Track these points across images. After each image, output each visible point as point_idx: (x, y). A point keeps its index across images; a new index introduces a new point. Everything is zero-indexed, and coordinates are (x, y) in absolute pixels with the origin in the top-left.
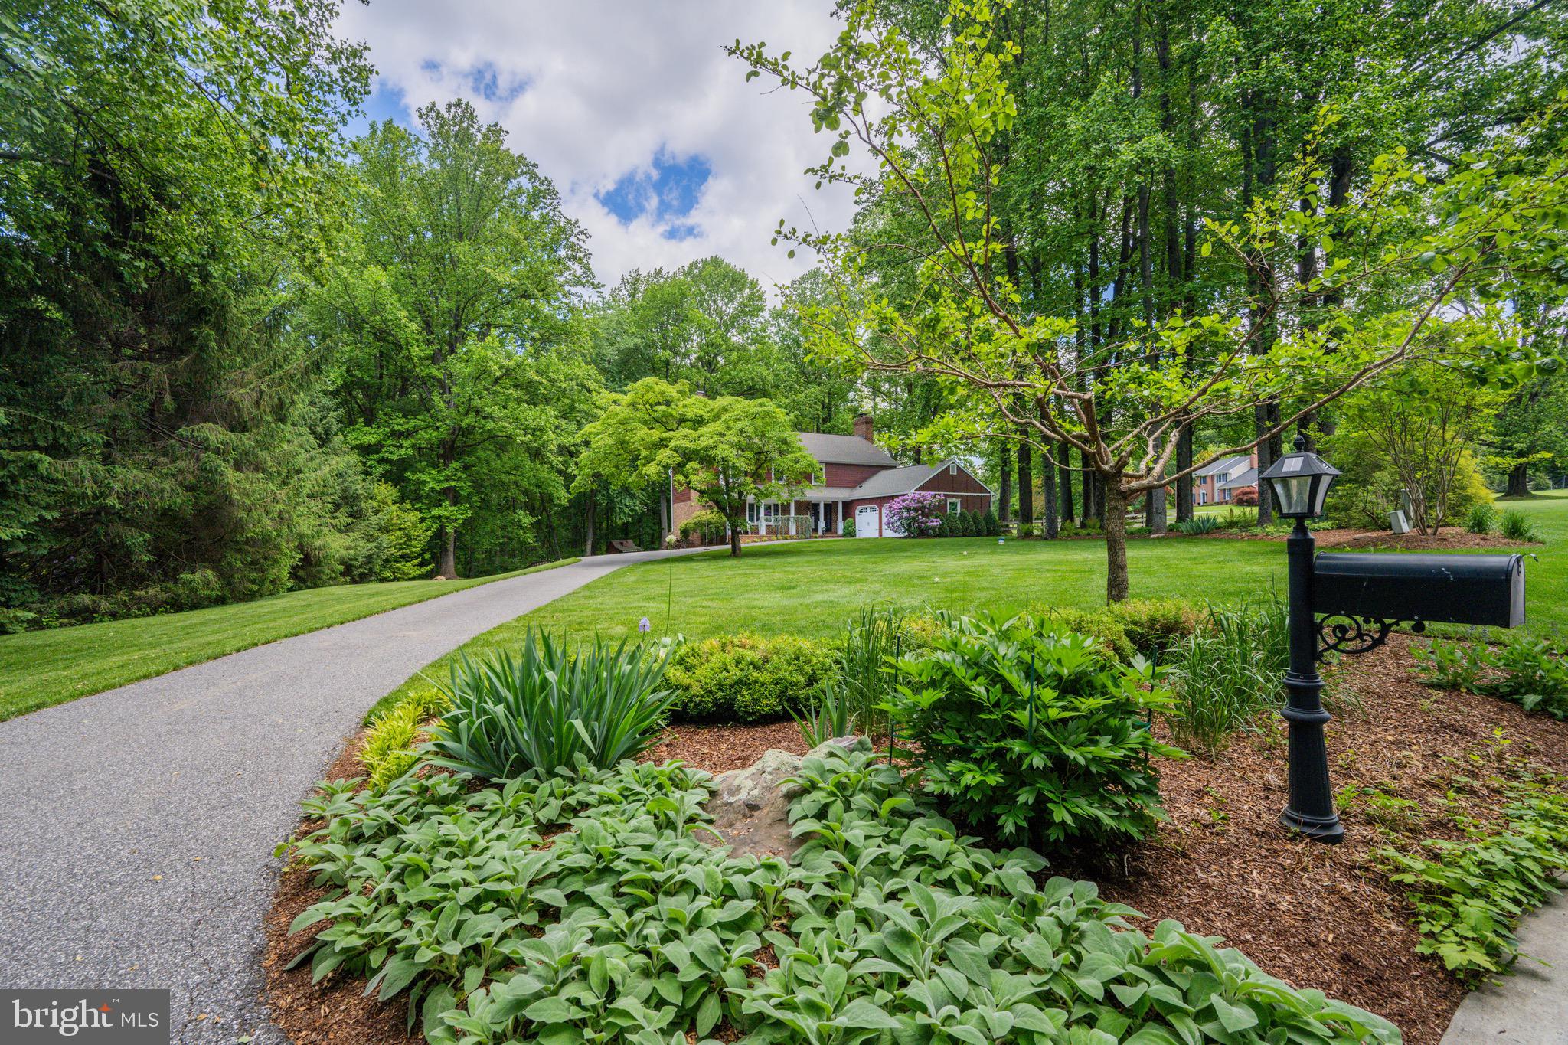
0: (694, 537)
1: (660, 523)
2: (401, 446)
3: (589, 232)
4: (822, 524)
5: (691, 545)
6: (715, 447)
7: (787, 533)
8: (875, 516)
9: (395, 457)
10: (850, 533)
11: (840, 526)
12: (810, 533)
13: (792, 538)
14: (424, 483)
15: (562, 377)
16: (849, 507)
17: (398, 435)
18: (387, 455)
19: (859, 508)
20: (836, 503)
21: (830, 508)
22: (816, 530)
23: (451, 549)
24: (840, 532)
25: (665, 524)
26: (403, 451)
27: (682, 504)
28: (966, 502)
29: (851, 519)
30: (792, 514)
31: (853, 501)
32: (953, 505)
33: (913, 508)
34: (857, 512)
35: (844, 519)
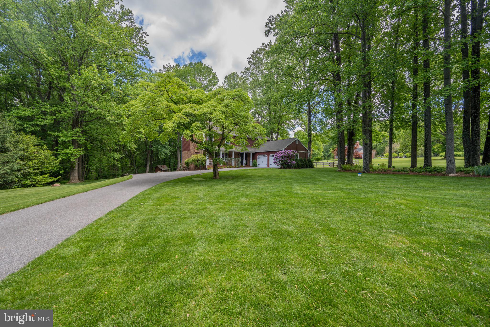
0: (192, 166)
1: (177, 159)
2: (46, 119)
3: (148, 34)
4: (244, 162)
5: (190, 169)
6: (211, 114)
7: (231, 165)
8: (265, 159)
9: (42, 124)
10: (255, 165)
11: (251, 163)
12: (240, 165)
13: (233, 167)
14: (60, 137)
15: (132, 93)
16: (255, 155)
17: (44, 113)
18: (37, 122)
19: (259, 156)
20: (249, 153)
21: (248, 155)
22: (242, 163)
23: (76, 168)
24: (251, 165)
25: (179, 160)
26: (47, 121)
27: (186, 152)
28: (301, 154)
29: (255, 160)
30: (233, 157)
31: (256, 153)
32: (297, 156)
33: (285, 157)
34: (258, 157)
35: (253, 160)
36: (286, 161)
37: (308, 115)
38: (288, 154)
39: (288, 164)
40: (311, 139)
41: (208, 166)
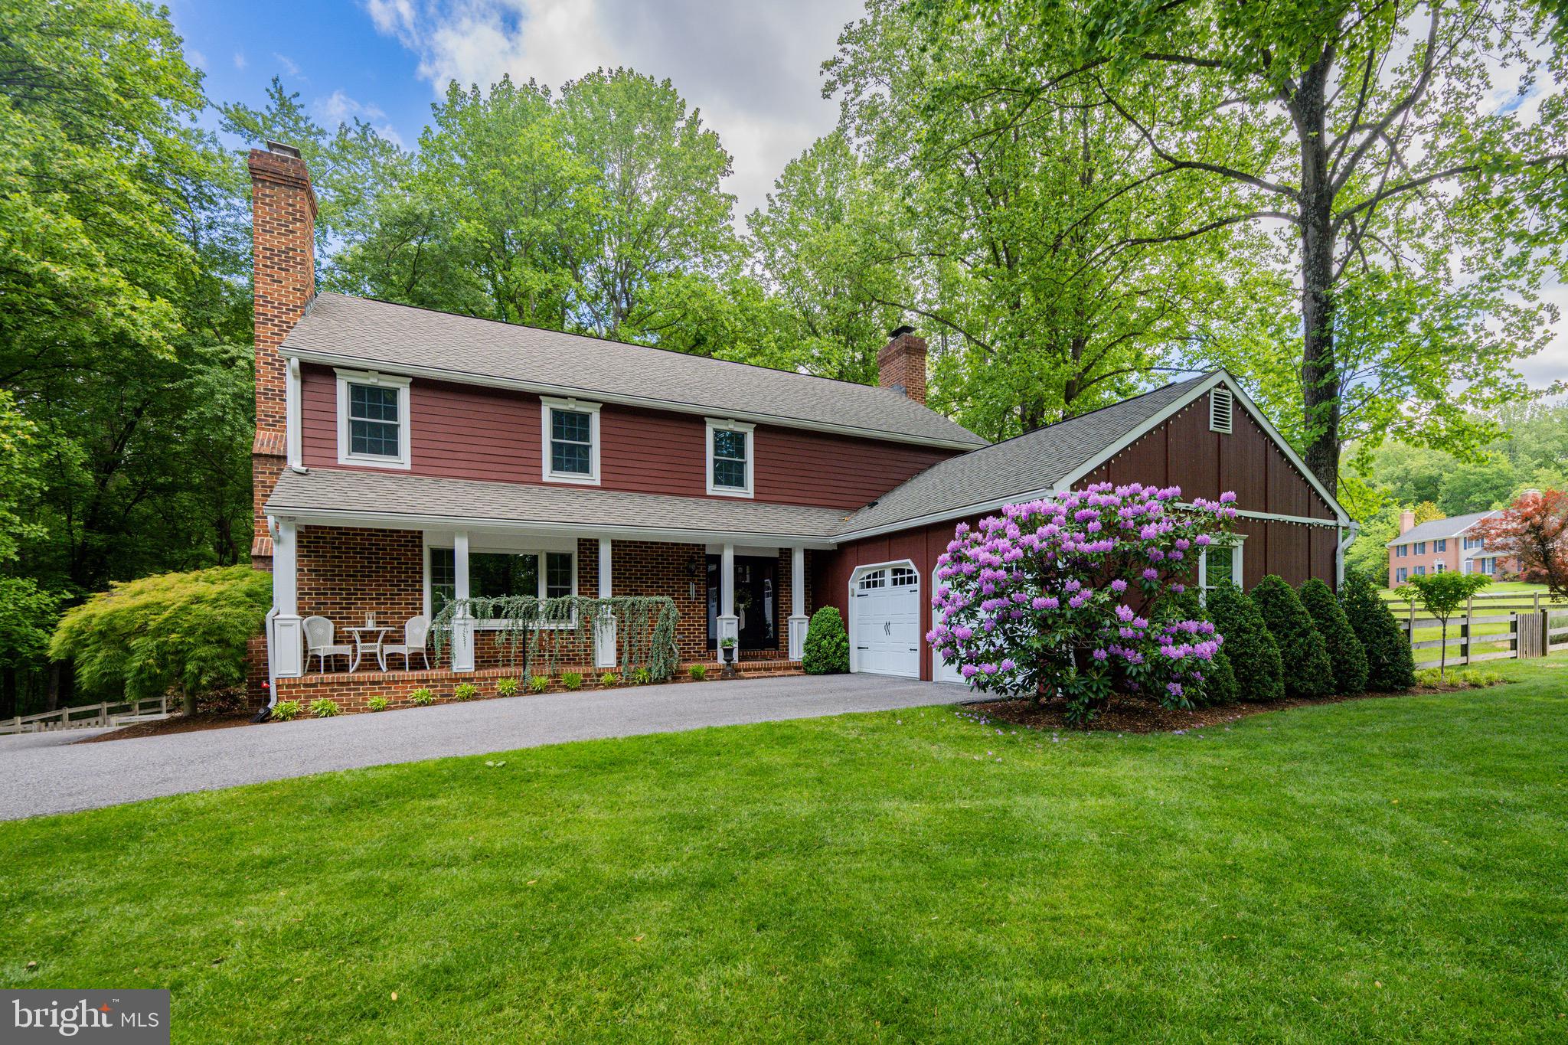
4: (728, 627)
10: (830, 659)
11: (798, 631)
12: (678, 662)
16: (826, 569)
19: (860, 571)
21: (762, 568)
24: (797, 652)
28: (1261, 538)
29: (829, 611)
30: (606, 591)
31: (844, 547)
32: (1220, 557)
33: (1080, 565)
34: (854, 585)
35: (811, 609)
36: (1089, 621)
37: (1303, 221)
38: (1110, 529)
39: (1117, 671)
40: (1333, 418)
41: (289, 688)
